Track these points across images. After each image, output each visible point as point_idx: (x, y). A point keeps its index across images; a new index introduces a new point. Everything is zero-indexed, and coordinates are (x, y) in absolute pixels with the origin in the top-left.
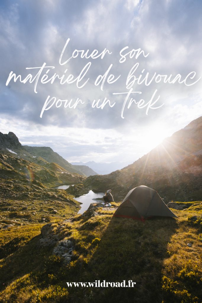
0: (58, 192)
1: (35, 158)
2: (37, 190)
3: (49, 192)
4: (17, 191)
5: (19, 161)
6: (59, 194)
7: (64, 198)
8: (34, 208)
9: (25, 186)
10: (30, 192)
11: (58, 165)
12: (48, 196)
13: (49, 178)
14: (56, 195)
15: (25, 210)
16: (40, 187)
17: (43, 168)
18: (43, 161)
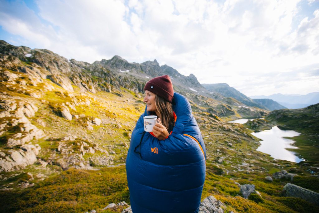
0: (234, 125)
1: (213, 94)
2: (213, 123)
5: (199, 97)
6: (236, 128)
7: (240, 132)
9: (203, 118)
10: (207, 124)
11: (235, 99)
12: (224, 129)
13: (225, 112)
14: (231, 129)
16: (216, 120)
17: (220, 102)
18: (219, 97)
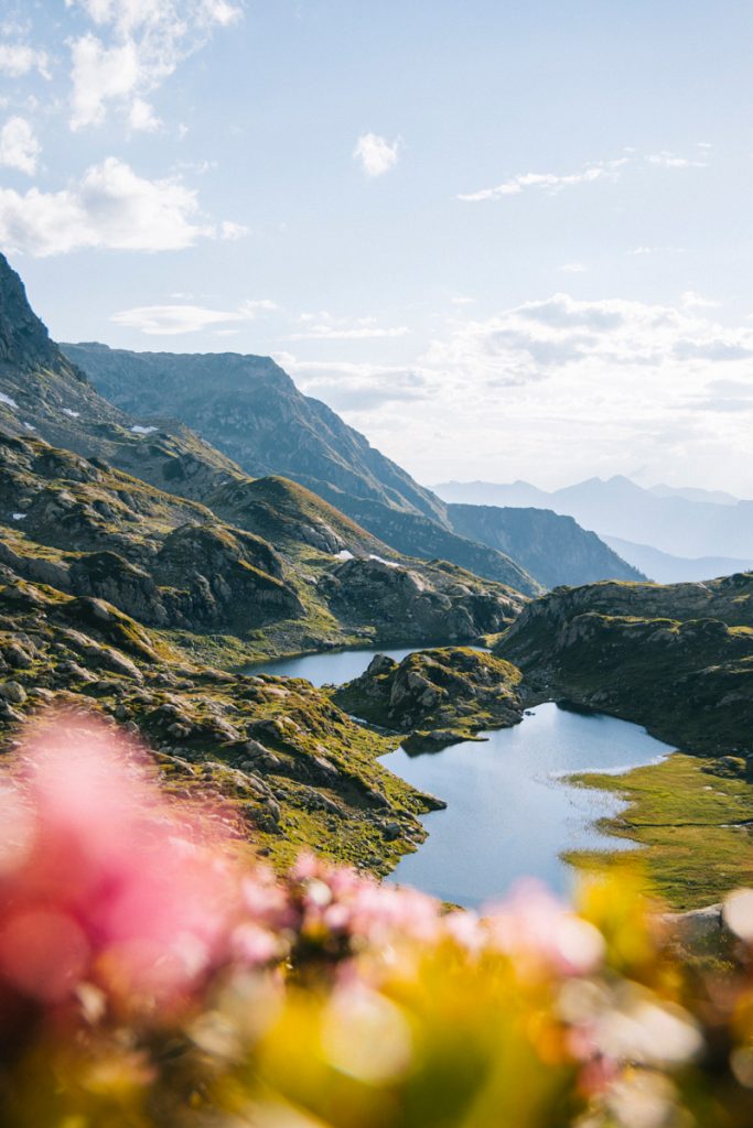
0: (251, 695)
1: (150, 438)
2: (88, 675)
3: (174, 698)
5: (10, 456)
6: (263, 713)
7: (289, 749)
10: (29, 683)
13: (226, 590)
14: (225, 722)
16: (117, 656)
17: (197, 514)
18: (201, 464)
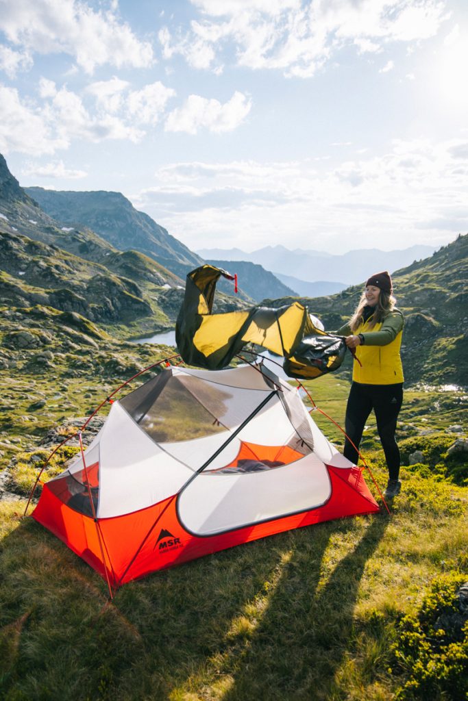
2: (76, 346)
3: (115, 356)
4: (12, 349)
5: (14, 245)
8: (66, 406)
9: (36, 330)
11: (150, 260)
13: (118, 304)
15: (39, 411)
16: (86, 337)
17: (100, 269)
